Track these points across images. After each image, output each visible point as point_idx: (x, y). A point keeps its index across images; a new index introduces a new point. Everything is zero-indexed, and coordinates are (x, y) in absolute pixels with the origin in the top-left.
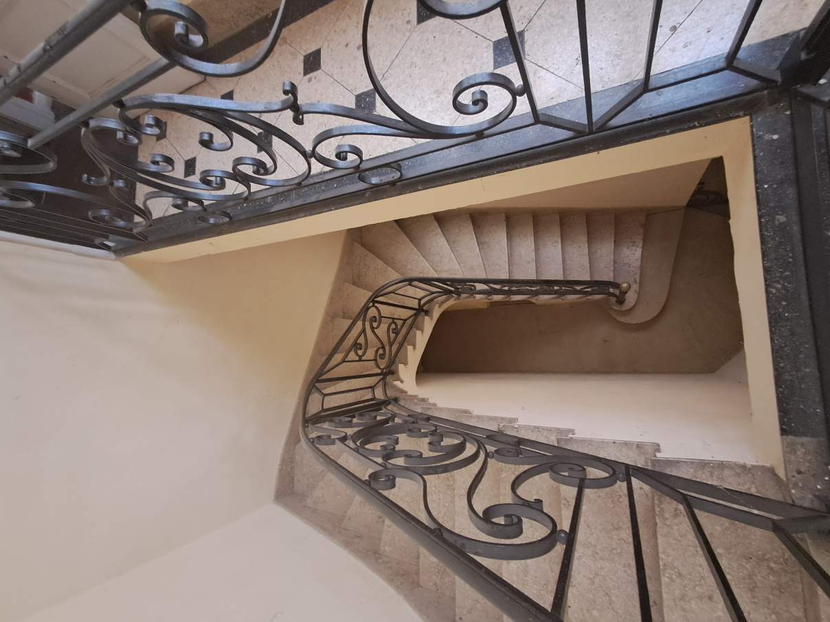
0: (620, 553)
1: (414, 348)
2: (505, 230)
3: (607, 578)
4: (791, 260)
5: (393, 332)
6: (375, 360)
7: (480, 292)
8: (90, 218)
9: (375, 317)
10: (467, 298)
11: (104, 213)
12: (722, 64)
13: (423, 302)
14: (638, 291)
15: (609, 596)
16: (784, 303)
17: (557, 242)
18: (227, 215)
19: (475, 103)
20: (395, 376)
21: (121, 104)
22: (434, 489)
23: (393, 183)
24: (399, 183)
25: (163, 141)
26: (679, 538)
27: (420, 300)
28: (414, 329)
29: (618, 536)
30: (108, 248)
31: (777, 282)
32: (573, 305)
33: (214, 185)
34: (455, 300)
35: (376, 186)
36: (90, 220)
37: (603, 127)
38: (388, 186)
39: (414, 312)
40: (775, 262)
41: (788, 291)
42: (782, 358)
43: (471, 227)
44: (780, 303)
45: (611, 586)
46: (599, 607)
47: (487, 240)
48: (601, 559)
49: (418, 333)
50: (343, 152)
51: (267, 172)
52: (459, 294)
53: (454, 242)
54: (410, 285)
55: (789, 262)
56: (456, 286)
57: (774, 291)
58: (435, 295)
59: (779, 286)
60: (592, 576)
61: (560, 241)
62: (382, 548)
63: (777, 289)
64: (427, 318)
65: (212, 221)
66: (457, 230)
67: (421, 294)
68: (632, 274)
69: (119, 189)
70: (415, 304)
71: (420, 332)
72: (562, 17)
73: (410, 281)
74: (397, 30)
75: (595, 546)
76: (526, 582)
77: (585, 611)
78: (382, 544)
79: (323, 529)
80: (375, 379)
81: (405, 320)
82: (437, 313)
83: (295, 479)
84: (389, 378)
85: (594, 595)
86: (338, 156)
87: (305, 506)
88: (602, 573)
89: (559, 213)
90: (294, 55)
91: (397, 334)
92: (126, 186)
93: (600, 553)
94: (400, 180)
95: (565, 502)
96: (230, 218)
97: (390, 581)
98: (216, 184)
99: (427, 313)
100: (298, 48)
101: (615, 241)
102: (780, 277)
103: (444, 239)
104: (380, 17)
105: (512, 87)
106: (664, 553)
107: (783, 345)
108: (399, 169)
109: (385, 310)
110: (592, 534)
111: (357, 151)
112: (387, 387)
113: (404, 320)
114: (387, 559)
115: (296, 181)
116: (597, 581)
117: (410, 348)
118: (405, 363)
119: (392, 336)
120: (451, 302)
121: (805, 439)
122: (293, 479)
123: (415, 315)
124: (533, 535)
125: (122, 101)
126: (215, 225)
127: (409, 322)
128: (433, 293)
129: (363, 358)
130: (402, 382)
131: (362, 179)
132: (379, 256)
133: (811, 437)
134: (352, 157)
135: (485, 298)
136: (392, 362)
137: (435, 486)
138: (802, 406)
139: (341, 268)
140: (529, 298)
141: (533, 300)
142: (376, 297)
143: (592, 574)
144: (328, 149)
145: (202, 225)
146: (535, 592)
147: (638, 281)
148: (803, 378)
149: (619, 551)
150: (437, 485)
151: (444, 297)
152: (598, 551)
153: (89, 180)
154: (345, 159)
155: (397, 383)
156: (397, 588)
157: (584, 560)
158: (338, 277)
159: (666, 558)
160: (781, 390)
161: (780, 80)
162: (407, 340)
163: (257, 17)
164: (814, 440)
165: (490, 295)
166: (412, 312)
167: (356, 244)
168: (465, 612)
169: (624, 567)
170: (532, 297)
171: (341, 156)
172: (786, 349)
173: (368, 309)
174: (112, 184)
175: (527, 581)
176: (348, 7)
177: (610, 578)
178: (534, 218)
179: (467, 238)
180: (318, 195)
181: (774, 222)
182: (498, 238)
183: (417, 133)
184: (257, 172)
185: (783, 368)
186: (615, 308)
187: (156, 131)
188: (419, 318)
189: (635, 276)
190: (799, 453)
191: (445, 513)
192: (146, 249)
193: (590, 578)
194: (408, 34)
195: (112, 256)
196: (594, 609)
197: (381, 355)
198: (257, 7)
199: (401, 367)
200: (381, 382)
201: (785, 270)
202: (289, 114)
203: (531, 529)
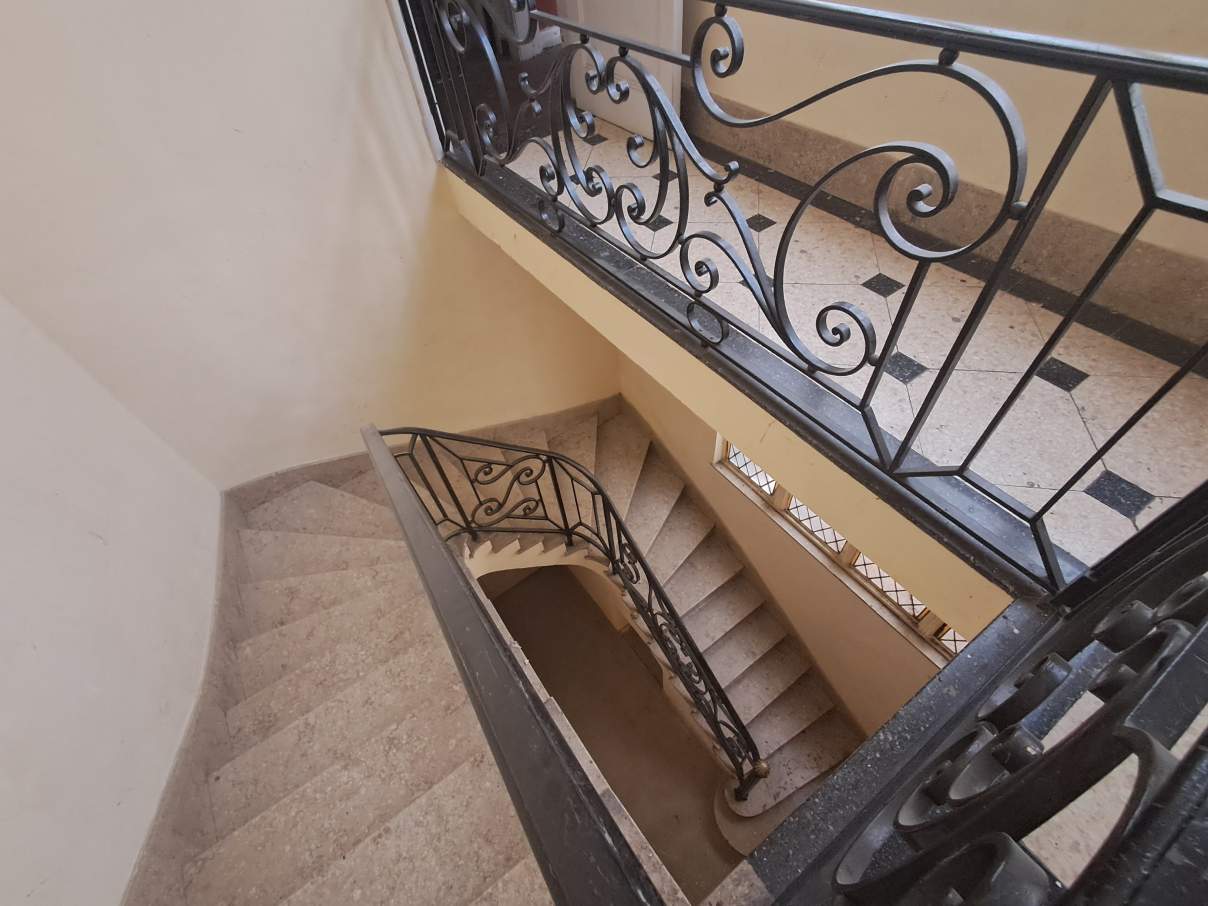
0: (458, 866)
1: (519, 552)
2: (726, 579)
3: (415, 875)
4: (922, 729)
5: (524, 510)
6: (481, 504)
7: (635, 595)
8: (477, 109)
9: (532, 471)
10: (617, 584)
11: (492, 116)
12: (1030, 515)
13: (580, 529)
14: (767, 808)
15: (392, 894)
16: (878, 755)
17: (754, 654)
18: (562, 225)
19: (836, 331)
20: (473, 543)
21: (623, 52)
22: (373, 646)
23: (706, 343)
24: (710, 349)
25: (587, 145)
26: (536, 887)
27: (580, 524)
28: (542, 537)
29: (479, 848)
30: (446, 148)
31: (893, 734)
32: (693, 738)
33: (591, 186)
34: (605, 572)
35: (692, 330)
36: (474, 112)
37: (902, 478)
38: (699, 341)
39: (563, 527)
40: (909, 716)
41: (892, 749)
42: (823, 795)
43: (700, 538)
44: (875, 752)
45: (406, 887)
46: (368, 893)
47: (700, 567)
48: (436, 850)
49: (539, 546)
50: (706, 266)
51: (636, 219)
52: (616, 571)
53: (670, 529)
54: (593, 494)
55: (920, 730)
56: (623, 556)
57: (882, 737)
58: (598, 541)
59: (891, 739)
60: (404, 854)
61: (758, 658)
62: (244, 644)
63: (886, 739)
64: (563, 548)
65: (545, 216)
66: (687, 524)
67: (589, 520)
68: (782, 784)
69: (531, 109)
70: (572, 522)
71: (543, 549)
72: (965, 392)
73: (598, 491)
74: (843, 272)
75: (447, 831)
76: (331, 806)
77: (351, 880)
78: (250, 641)
79: (225, 564)
80: (458, 519)
81: (546, 518)
82: (575, 559)
83: (266, 504)
84: (466, 536)
85: (380, 876)
86: (699, 266)
87: (238, 531)
88: (417, 864)
89: (788, 635)
90: (753, 206)
91: (525, 516)
92: (537, 114)
93: (443, 842)
94: (714, 346)
95: (479, 759)
96: (560, 231)
97: (211, 670)
98: (593, 186)
99: (570, 544)
100: (761, 205)
101: (803, 732)
102: (899, 733)
103: (668, 513)
104: (843, 253)
105: (871, 351)
106: (505, 883)
107: (837, 787)
108: (725, 335)
109: (546, 482)
110: (460, 816)
111: (714, 281)
112: (453, 539)
113: (546, 516)
114: (233, 657)
115: (645, 253)
116: (402, 865)
117: (516, 545)
118: (495, 549)
119: (519, 511)
120: (600, 569)
121: (759, 883)
122: (264, 502)
123: (561, 529)
124: (403, 772)
125: (627, 53)
126: (543, 222)
127: (547, 525)
128: (598, 535)
129: (476, 484)
130: (471, 556)
131: (689, 311)
132: (598, 452)
133: (767, 887)
134: (704, 281)
135: (631, 609)
136: (488, 530)
137: (376, 645)
138: (791, 852)
139: (557, 417)
140: (665, 665)
141: (667, 674)
142: (555, 458)
143: (407, 852)
144: (698, 251)
145: (535, 212)
146: (326, 825)
147: (778, 800)
148: (819, 830)
149: (462, 862)
150: (380, 646)
151: (602, 555)
152: (443, 838)
153: (524, 79)
154: (700, 274)
155: (467, 551)
156: (207, 682)
157: (420, 831)
158: (544, 418)
159: (501, 890)
160: (792, 819)
161: (1061, 590)
162: (526, 536)
163: (761, 162)
164: (766, 894)
165: (639, 612)
166: (561, 524)
167: (595, 419)
168: (231, 777)
169: (444, 884)
170: (669, 669)
171: (700, 267)
172: (836, 792)
173: (537, 456)
174: (533, 100)
175: (335, 805)
176: (829, 225)
177: (417, 877)
178: (762, 607)
179: (686, 541)
180: (643, 289)
181: (945, 687)
182: (710, 579)
183: (772, 313)
184: (630, 210)
185: (815, 803)
186: (726, 792)
187: (616, 95)
188: (559, 538)
189: (782, 790)
190: (740, 888)
191: (348, 679)
192: (469, 182)
193: (400, 856)
194: (847, 282)
195: (440, 156)
196: (361, 888)
197: (490, 508)
198: (769, 156)
199: (487, 545)
200: (459, 528)
201: (908, 732)
202: (710, 187)
203: (408, 765)
